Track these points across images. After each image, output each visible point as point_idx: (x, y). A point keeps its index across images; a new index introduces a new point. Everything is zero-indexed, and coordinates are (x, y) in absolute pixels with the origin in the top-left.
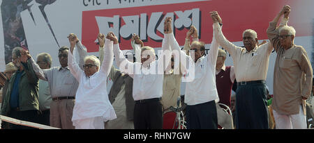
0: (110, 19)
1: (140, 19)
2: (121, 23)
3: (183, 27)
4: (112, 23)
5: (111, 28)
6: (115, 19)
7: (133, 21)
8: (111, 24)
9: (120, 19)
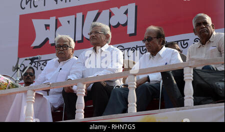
0: (47, 22)
1: (76, 18)
2: (58, 24)
3: (119, 24)
4: (49, 26)
5: (48, 30)
6: (52, 21)
7: (69, 22)
8: (47, 27)
9: (57, 21)
